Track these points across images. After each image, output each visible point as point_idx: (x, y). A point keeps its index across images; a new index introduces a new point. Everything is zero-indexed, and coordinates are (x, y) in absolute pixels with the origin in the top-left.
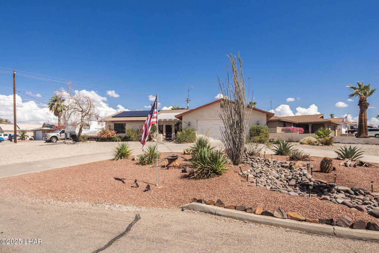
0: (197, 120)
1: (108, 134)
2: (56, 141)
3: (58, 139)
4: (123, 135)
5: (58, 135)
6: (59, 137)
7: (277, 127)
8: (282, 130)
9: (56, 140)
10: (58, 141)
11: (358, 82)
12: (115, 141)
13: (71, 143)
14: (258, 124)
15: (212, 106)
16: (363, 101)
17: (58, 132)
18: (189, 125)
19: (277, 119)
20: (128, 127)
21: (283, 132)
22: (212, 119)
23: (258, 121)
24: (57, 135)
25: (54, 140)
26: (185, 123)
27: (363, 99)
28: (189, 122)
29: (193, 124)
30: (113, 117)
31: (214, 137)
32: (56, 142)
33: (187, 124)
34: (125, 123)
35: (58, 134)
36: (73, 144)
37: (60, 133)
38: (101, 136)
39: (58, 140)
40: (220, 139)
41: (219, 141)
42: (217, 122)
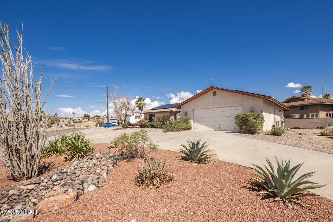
0: (193, 110)
7: (320, 112)
8: (327, 115)
14: (251, 111)
15: (205, 95)
18: (186, 114)
19: (319, 102)
21: (329, 117)
23: (252, 108)
26: (183, 113)
28: (186, 112)
29: (190, 113)
30: (151, 110)
34: (155, 114)
40: (213, 128)
41: (212, 130)
42: (210, 111)
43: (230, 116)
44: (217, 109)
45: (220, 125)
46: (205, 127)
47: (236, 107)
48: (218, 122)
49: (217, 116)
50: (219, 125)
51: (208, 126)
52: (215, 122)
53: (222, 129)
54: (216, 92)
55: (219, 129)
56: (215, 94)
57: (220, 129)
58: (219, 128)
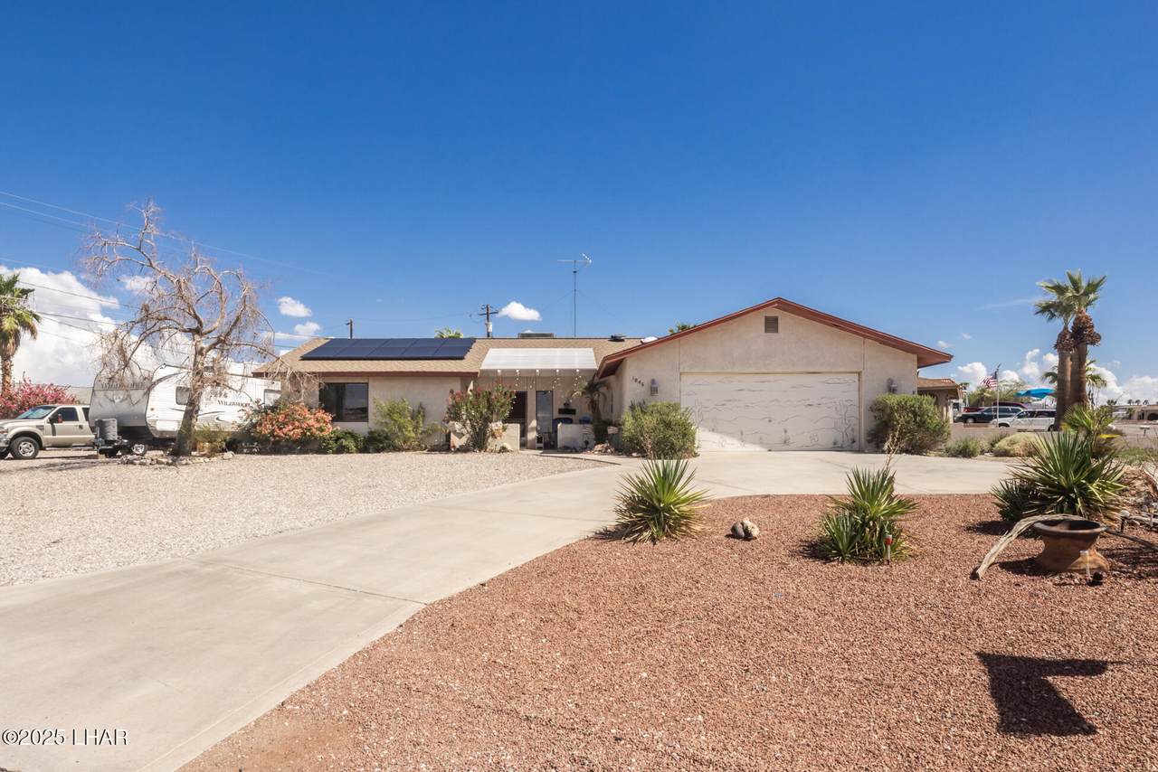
0: (681, 374)
1: (304, 426)
2: (36, 453)
3: (44, 444)
4: (361, 428)
5: (41, 428)
6: (46, 437)
9: (33, 448)
10: (41, 454)
11: (1071, 272)
12: (333, 453)
13: (158, 462)
14: (892, 390)
15: (734, 325)
16: (1086, 327)
17: (43, 418)
18: (654, 390)
20: (378, 399)
22: (737, 371)
23: (891, 381)
24: (37, 427)
25: (26, 447)
26: (636, 384)
27: (1084, 323)
28: (653, 382)
29: (668, 386)
30: (304, 358)
31: (742, 434)
32: (33, 458)
33: (645, 389)
34: (366, 381)
35: (44, 422)
36: (168, 464)
37: (52, 421)
38: (278, 432)
39: (43, 449)
40: (761, 442)
41: (758, 448)
42: (749, 382)
43: (819, 402)
44: (778, 377)
45: (785, 431)
46: (729, 440)
47: (839, 376)
48: (779, 423)
49: (777, 400)
50: (783, 433)
51: (742, 436)
52: (770, 421)
53: (792, 446)
54: (776, 320)
55: (785, 445)
56: (772, 325)
57: (786, 447)
58: (785, 442)
